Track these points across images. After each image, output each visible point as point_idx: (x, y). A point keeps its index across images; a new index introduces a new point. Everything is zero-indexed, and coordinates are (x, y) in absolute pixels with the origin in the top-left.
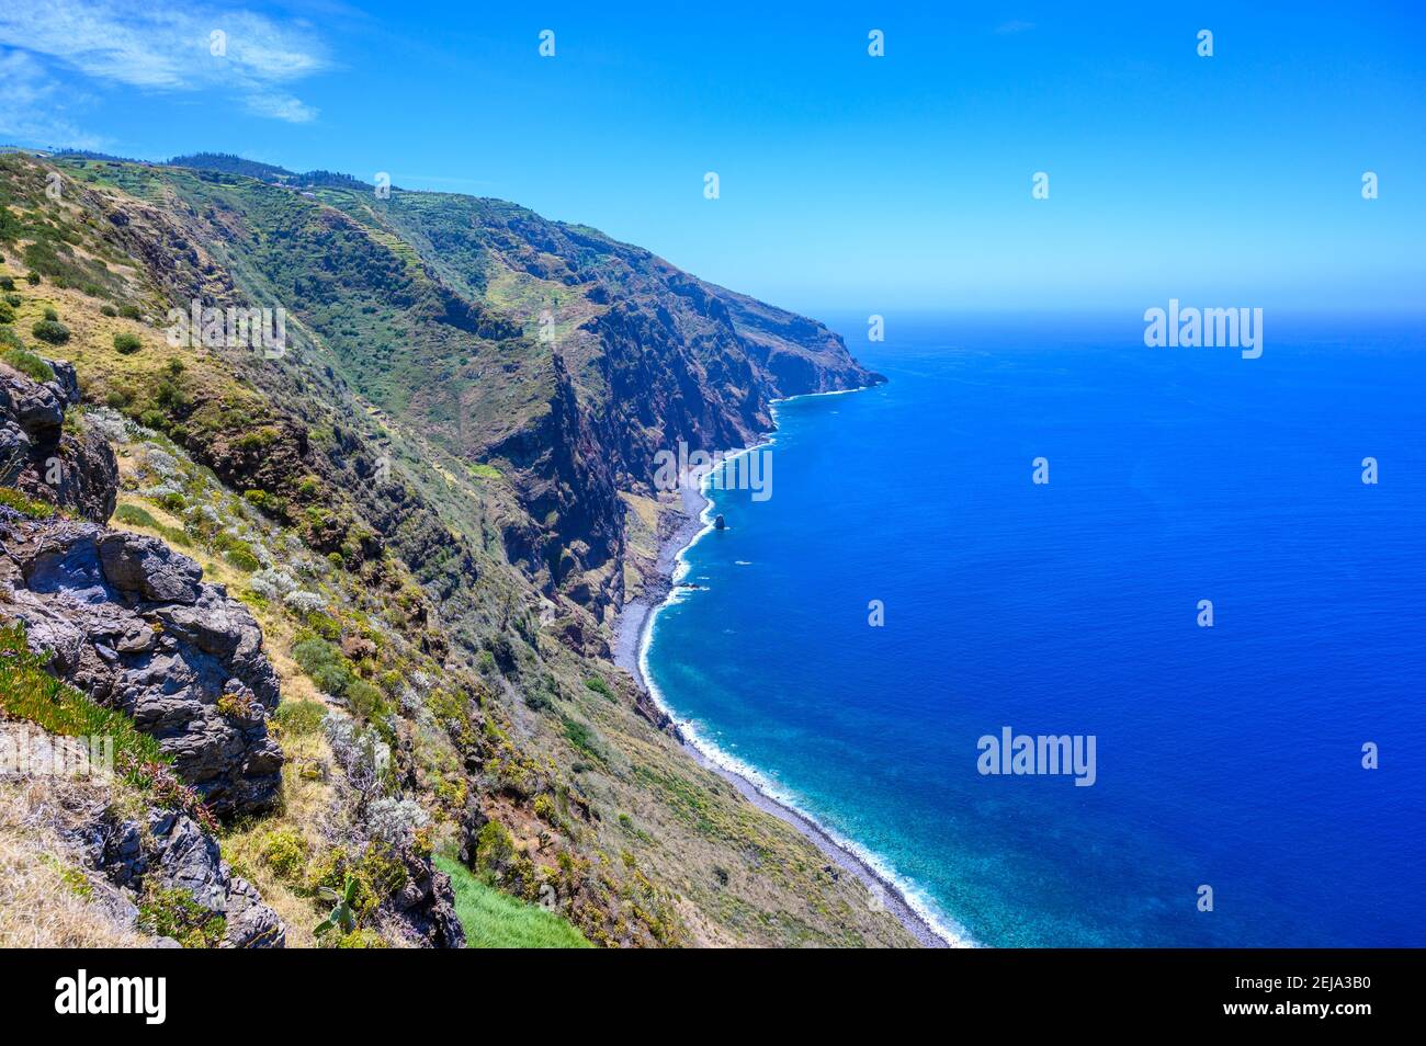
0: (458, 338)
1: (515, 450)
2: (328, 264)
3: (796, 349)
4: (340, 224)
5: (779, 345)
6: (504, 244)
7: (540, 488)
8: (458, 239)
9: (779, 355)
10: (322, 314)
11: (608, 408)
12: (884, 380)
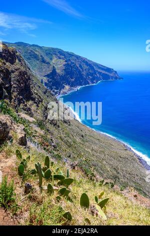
0: (44, 64)
1: (48, 76)
2: (30, 55)
3: (107, 73)
4: (32, 51)
5: (103, 72)
6: (56, 54)
7: (50, 80)
8: (49, 53)
9: (103, 74)
10: (29, 61)
11: (65, 75)
12: (122, 79)
